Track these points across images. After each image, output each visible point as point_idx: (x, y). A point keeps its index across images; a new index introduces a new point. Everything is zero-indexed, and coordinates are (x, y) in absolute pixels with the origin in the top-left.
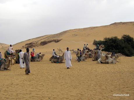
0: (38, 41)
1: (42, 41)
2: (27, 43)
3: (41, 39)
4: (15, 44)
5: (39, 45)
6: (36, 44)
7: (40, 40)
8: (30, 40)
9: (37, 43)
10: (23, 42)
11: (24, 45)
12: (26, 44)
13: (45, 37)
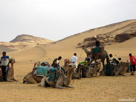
0: (110, 33)
1: (120, 32)
2: (86, 37)
3: (117, 29)
4: (63, 40)
5: (112, 41)
6: (106, 39)
7: (115, 31)
8: (93, 30)
9: (107, 37)
10: (79, 34)
11: (81, 40)
12: (86, 40)
13: (124, 25)
